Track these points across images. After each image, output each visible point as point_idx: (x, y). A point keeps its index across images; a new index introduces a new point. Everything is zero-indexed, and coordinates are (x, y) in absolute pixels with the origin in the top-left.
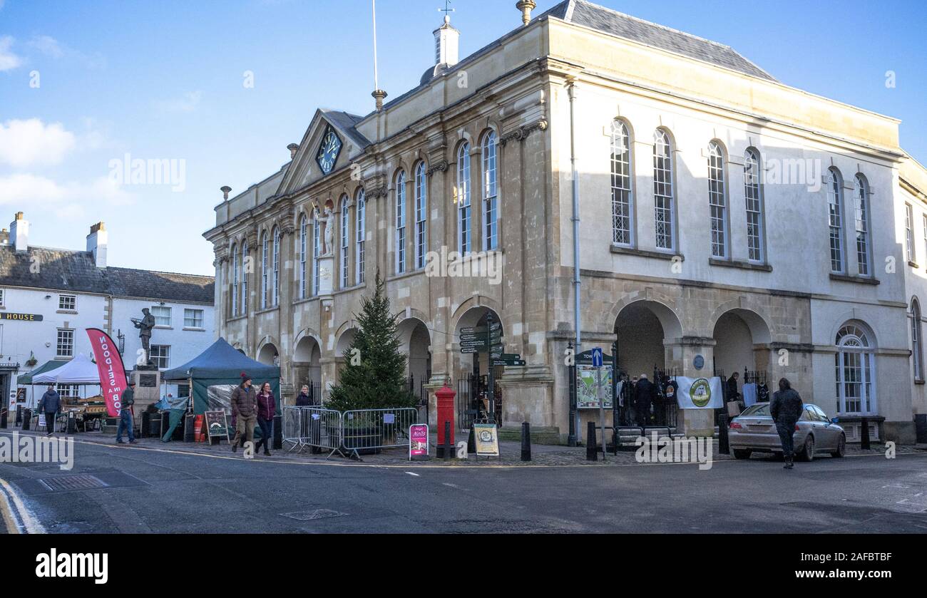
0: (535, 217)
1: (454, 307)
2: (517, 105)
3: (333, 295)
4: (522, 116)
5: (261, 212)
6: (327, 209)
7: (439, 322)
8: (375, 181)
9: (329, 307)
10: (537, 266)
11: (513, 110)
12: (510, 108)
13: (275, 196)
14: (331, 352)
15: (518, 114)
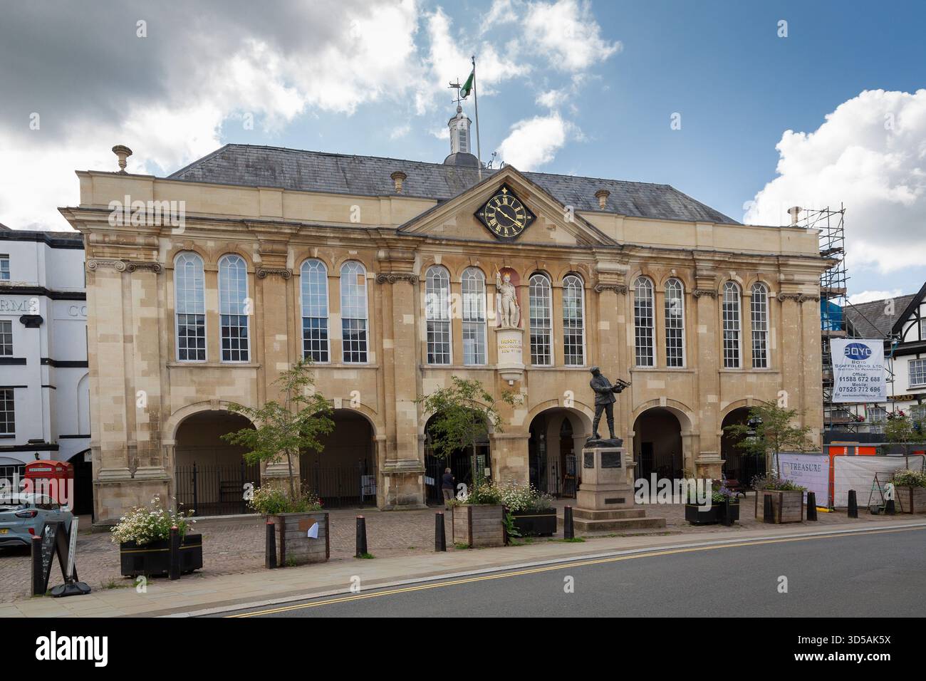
0: (811, 356)
1: (724, 404)
2: (797, 277)
3: (526, 371)
4: (800, 286)
5: (332, 235)
6: (507, 277)
7: (709, 414)
8: (614, 276)
9: (514, 381)
10: (812, 388)
11: (793, 280)
12: (790, 277)
13: (398, 230)
14: (518, 429)
15: (797, 284)
